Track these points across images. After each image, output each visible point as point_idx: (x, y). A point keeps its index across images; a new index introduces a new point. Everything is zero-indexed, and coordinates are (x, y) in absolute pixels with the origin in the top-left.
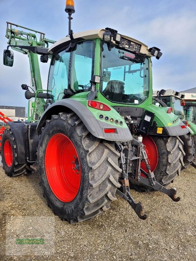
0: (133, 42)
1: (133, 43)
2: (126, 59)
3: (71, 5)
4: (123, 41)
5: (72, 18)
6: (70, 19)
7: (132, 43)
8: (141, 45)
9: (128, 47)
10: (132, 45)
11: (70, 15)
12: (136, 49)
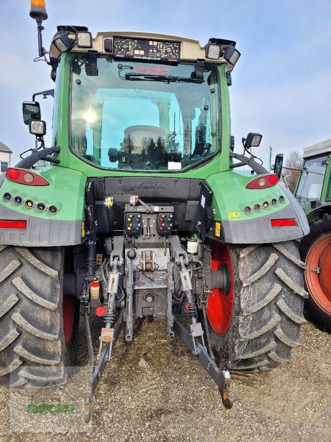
0: (153, 40)
1: (155, 43)
2: (142, 77)
3: (37, 5)
4: (123, 44)
5: (43, 28)
6: (41, 28)
7: (151, 43)
8: (179, 43)
9: (142, 52)
10: (152, 47)
11: (39, 22)
12: (166, 53)
